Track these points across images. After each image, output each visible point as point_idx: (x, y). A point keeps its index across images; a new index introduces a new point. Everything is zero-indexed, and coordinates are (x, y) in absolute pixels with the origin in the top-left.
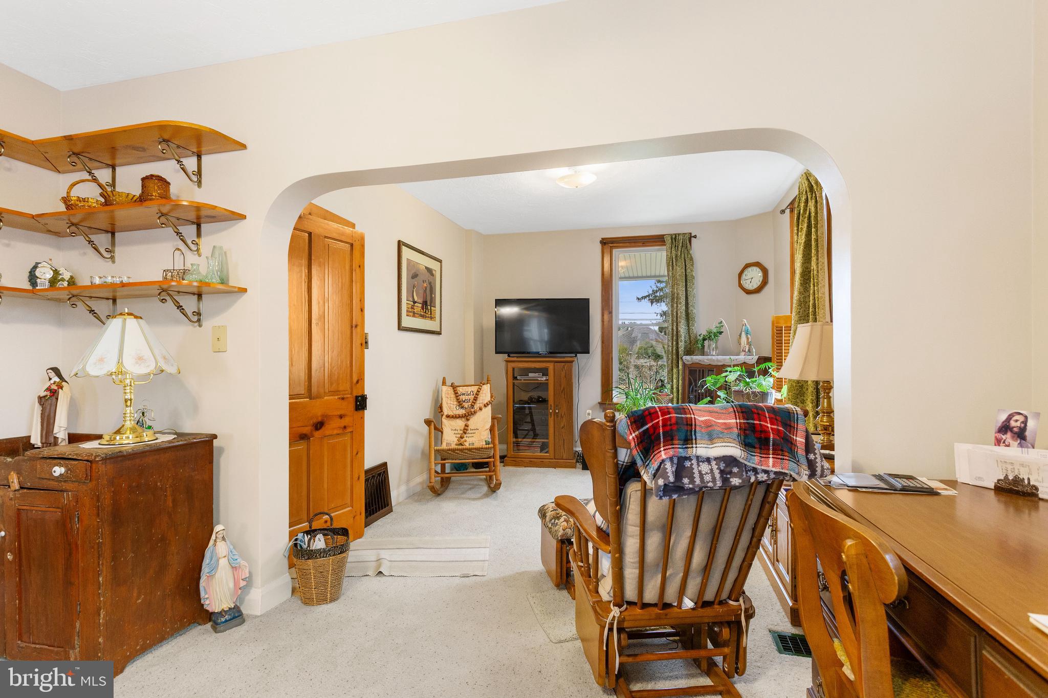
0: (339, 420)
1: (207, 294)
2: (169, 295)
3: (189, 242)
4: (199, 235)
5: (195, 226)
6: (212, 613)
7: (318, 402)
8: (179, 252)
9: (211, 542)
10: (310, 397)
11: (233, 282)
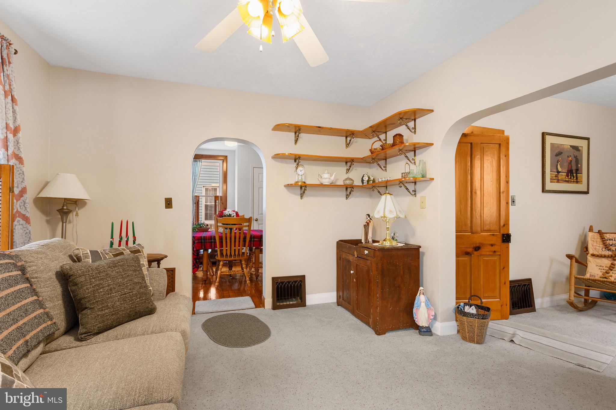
0: (491, 247)
1: (419, 182)
2: (403, 184)
3: (411, 159)
4: (415, 155)
5: (413, 152)
6: (419, 326)
7: (475, 236)
8: (408, 164)
9: (418, 294)
10: (472, 232)
11: (429, 176)
